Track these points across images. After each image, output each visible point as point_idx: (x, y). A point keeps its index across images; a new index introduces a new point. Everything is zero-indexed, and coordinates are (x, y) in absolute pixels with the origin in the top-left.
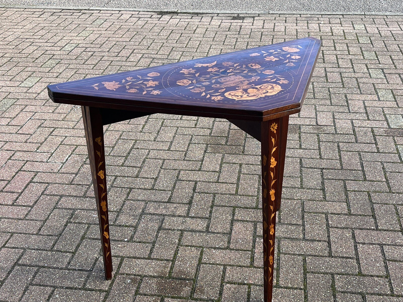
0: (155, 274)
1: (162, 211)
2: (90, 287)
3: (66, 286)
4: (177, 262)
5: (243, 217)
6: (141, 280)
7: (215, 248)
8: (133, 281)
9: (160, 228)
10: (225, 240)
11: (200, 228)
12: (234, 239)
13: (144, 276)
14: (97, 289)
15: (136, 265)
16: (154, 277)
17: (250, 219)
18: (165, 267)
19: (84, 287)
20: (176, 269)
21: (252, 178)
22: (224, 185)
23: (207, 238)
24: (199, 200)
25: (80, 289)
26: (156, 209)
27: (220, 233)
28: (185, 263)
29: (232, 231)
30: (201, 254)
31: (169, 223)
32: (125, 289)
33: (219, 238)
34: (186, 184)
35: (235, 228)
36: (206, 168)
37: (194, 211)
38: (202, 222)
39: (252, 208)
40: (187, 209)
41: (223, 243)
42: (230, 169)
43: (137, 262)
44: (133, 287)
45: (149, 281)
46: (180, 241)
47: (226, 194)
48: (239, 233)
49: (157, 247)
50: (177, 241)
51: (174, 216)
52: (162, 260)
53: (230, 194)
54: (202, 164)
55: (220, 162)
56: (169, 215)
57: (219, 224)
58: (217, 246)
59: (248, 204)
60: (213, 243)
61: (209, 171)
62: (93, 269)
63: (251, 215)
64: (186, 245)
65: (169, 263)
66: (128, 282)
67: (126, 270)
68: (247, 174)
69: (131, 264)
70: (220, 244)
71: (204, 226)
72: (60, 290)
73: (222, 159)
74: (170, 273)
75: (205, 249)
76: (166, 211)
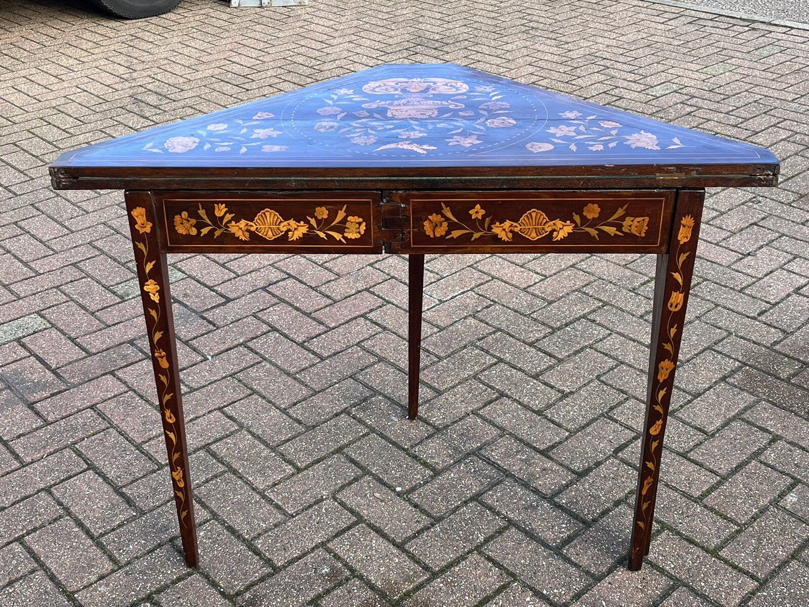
0: (379, 583)
1: (514, 465)
2: (259, 546)
3: (231, 524)
4: (439, 580)
5: (661, 558)
6: (347, 579)
7: (538, 594)
8: (334, 572)
9: (476, 498)
10: (574, 587)
11: (549, 536)
12: (594, 595)
13: (357, 576)
14: (265, 556)
15: (366, 547)
16: (372, 587)
17: (673, 568)
18: (408, 579)
19: (251, 541)
20: (421, 595)
21: (772, 478)
22: (692, 467)
23: (544, 563)
24: (605, 477)
25: (244, 539)
26: (507, 455)
27: (581, 566)
28: (452, 592)
29: (608, 575)
30: (498, 591)
31: (502, 496)
32: (306, 581)
33: (566, 576)
34: (614, 432)
35: (620, 573)
36: (688, 415)
37: (573, 493)
38: (566, 524)
39: (703, 548)
40: (564, 482)
41: (563, 592)
42: (741, 439)
43: (374, 541)
44: (319, 586)
45: (356, 591)
46: (487, 541)
47: (676, 490)
48: (619, 587)
49: (435, 531)
50: (482, 538)
51: (526, 485)
52: (418, 562)
53: (684, 494)
54: (689, 402)
55: (733, 414)
56: (520, 479)
57: (595, 548)
58: (545, 592)
59: (704, 534)
60: (544, 582)
61: (688, 424)
62: (297, 514)
63: (686, 561)
64: (488, 556)
65: (424, 573)
66: (323, 571)
67: (341, 547)
68: (769, 466)
69: (362, 539)
70: (555, 591)
71: (561, 535)
72: (216, 525)
73: (745, 409)
74: (405, 595)
75: (516, 584)
76: (521, 469)
